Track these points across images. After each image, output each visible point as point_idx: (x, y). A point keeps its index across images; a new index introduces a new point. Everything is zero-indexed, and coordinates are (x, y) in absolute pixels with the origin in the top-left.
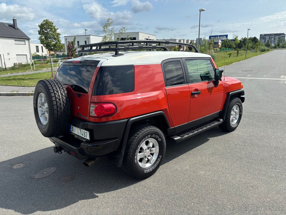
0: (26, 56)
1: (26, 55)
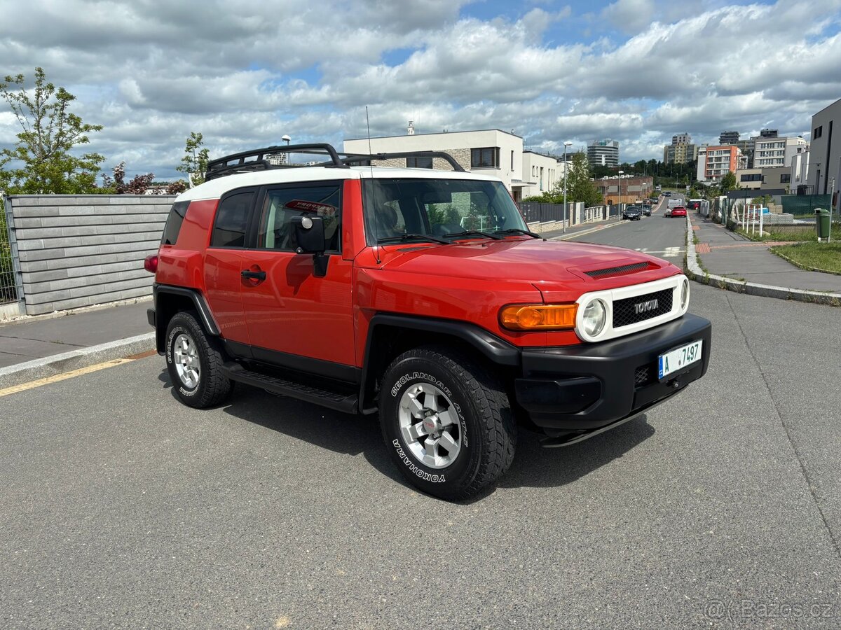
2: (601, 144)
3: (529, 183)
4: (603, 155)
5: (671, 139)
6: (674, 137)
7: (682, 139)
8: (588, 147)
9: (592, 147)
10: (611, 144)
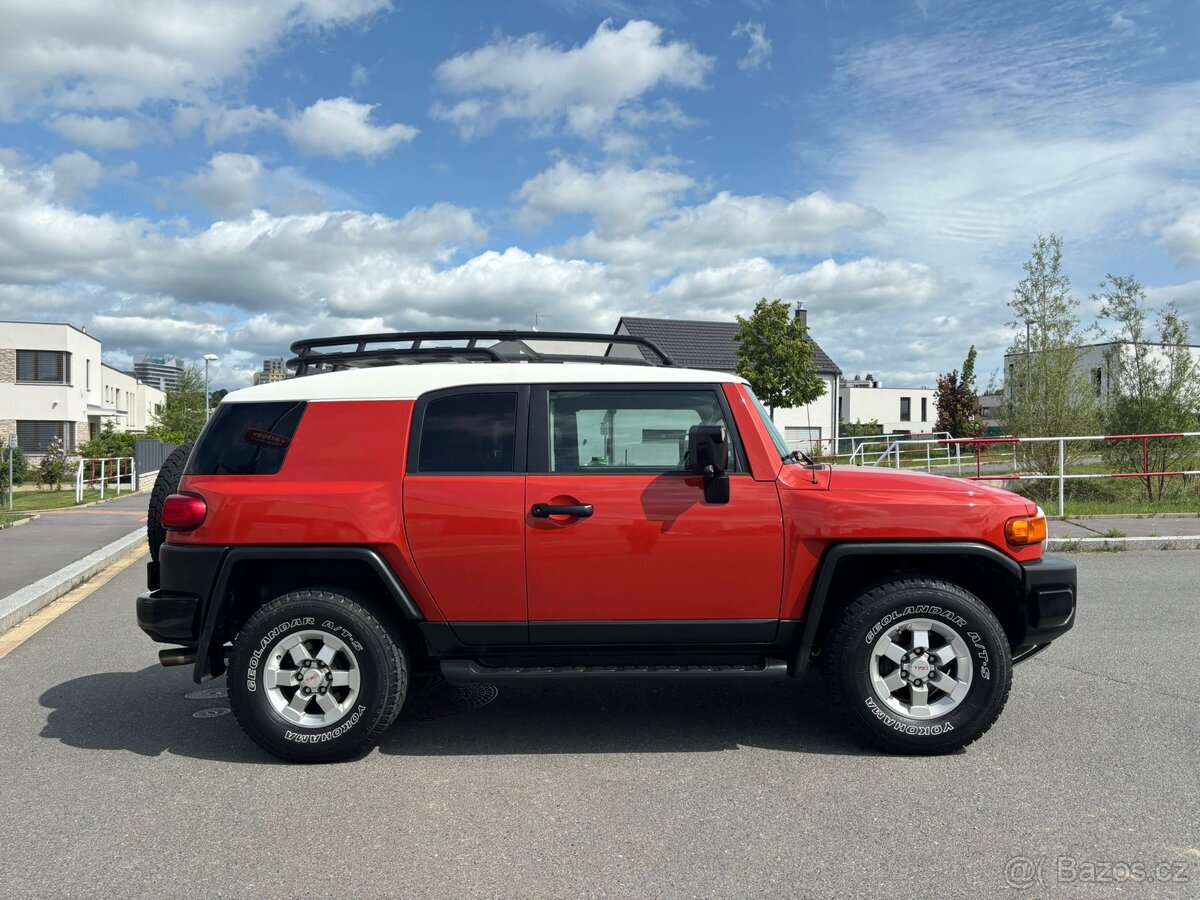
0: (818, 431)
1: (820, 428)
2: (157, 361)
3: (119, 412)
4: (162, 378)
5: (262, 364)
6: (265, 362)
7: (277, 365)
8: (136, 365)
9: (142, 365)
10: (172, 364)
